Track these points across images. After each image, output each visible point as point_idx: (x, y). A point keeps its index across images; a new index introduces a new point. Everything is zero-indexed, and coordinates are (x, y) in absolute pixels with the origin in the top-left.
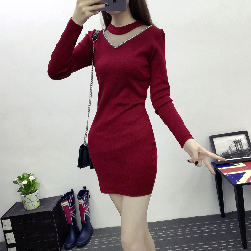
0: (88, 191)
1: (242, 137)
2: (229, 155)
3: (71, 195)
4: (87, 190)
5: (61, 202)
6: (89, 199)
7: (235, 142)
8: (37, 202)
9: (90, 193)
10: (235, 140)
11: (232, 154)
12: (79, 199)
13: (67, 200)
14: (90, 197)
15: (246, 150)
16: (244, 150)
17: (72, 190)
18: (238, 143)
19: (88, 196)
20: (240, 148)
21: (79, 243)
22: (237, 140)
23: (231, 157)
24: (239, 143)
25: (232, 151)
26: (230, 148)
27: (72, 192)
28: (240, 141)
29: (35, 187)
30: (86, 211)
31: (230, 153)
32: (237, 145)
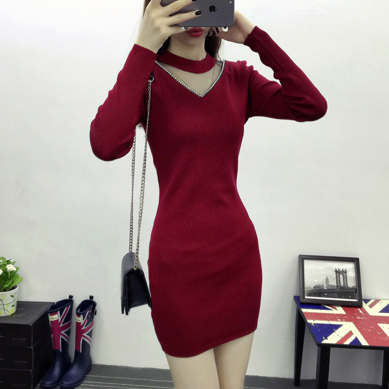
0: (94, 304)
1: (349, 267)
2: (323, 291)
3: (68, 306)
4: (94, 302)
5: (49, 314)
6: (95, 316)
7: (336, 272)
8: (13, 306)
9: (97, 308)
10: (337, 270)
11: (328, 290)
12: (78, 315)
13: (59, 312)
14: (95, 314)
15: (352, 289)
16: (348, 287)
17: (71, 297)
18: (341, 276)
19: (94, 313)
20: (342, 283)
21: (65, 383)
22: (341, 270)
23: (326, 294)
24: (343, 275)
25: (329, 285)
26: (327, 280)
27: (70, 301)
28: (344, 272)
29: (13, 282)
30: (85, 334)
31: (326, 289)
32: (339, 278)
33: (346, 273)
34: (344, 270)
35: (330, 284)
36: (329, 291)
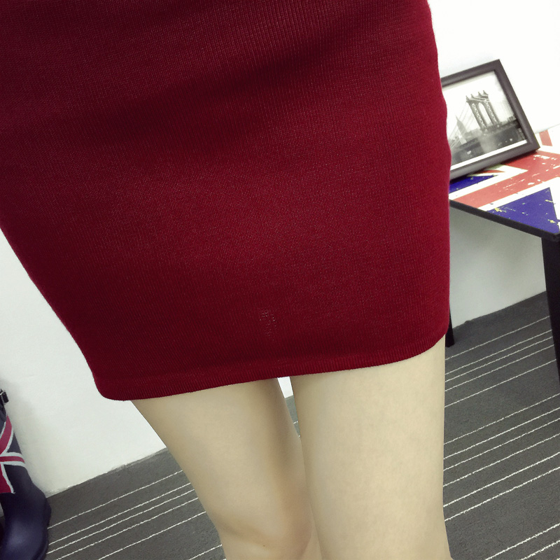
2: (463, 148)
7: (470, 102)
10: (470, 97)
11: (469, 142)
15: (508, 124)
16: (500, 124)
18: (481, 107)
20: (488, 121)
22: (476, 95)
23: (469, 152)
24: (483, 103)
25: (467, 134)
26: (460, 125)
28: (484, 98)
31: (465, 142)
32: (480, 112)
33: (487, 97)
34: (482, 94)
35: (468, 131)
36: (473, 143)
